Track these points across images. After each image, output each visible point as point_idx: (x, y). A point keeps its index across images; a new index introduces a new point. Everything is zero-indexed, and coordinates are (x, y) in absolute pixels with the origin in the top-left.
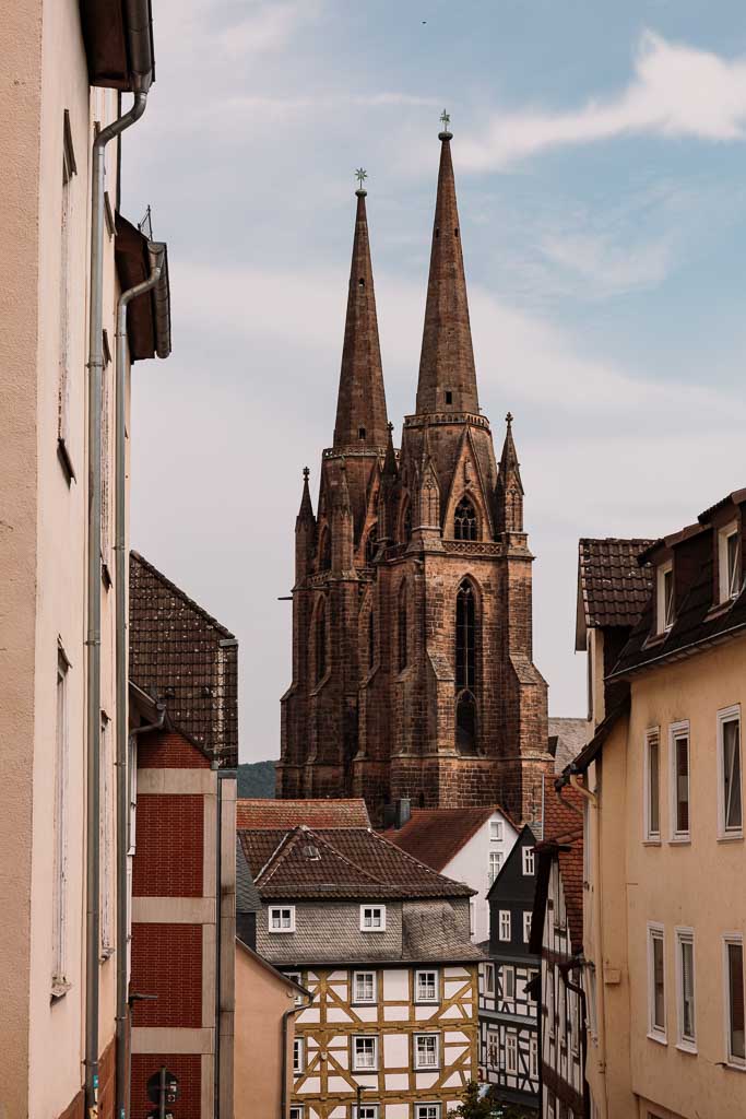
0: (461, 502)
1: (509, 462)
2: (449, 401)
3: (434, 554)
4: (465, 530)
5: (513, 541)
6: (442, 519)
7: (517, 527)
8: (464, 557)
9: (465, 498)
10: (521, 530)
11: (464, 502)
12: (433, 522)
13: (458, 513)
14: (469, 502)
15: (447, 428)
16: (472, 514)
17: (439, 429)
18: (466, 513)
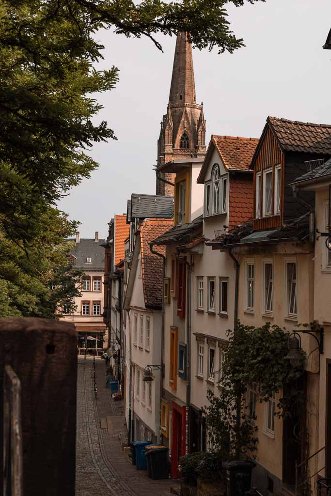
0: (183, 135)
1: (201, 120)
2: (181, 99)
3: (169, 154)
4: (185, 145)
5: (200, 148)
6: (174, 142)
7: (202, 143)
8: (182, 154)
9: (185, 133)
10: (204, 144)
11: (184, 135)
12: (170, 142)
13: (182, 139)
14: (186, 135)
15: (179, 108)
16: (187, 139)
17: (176, 109)
18: (185, 139)
